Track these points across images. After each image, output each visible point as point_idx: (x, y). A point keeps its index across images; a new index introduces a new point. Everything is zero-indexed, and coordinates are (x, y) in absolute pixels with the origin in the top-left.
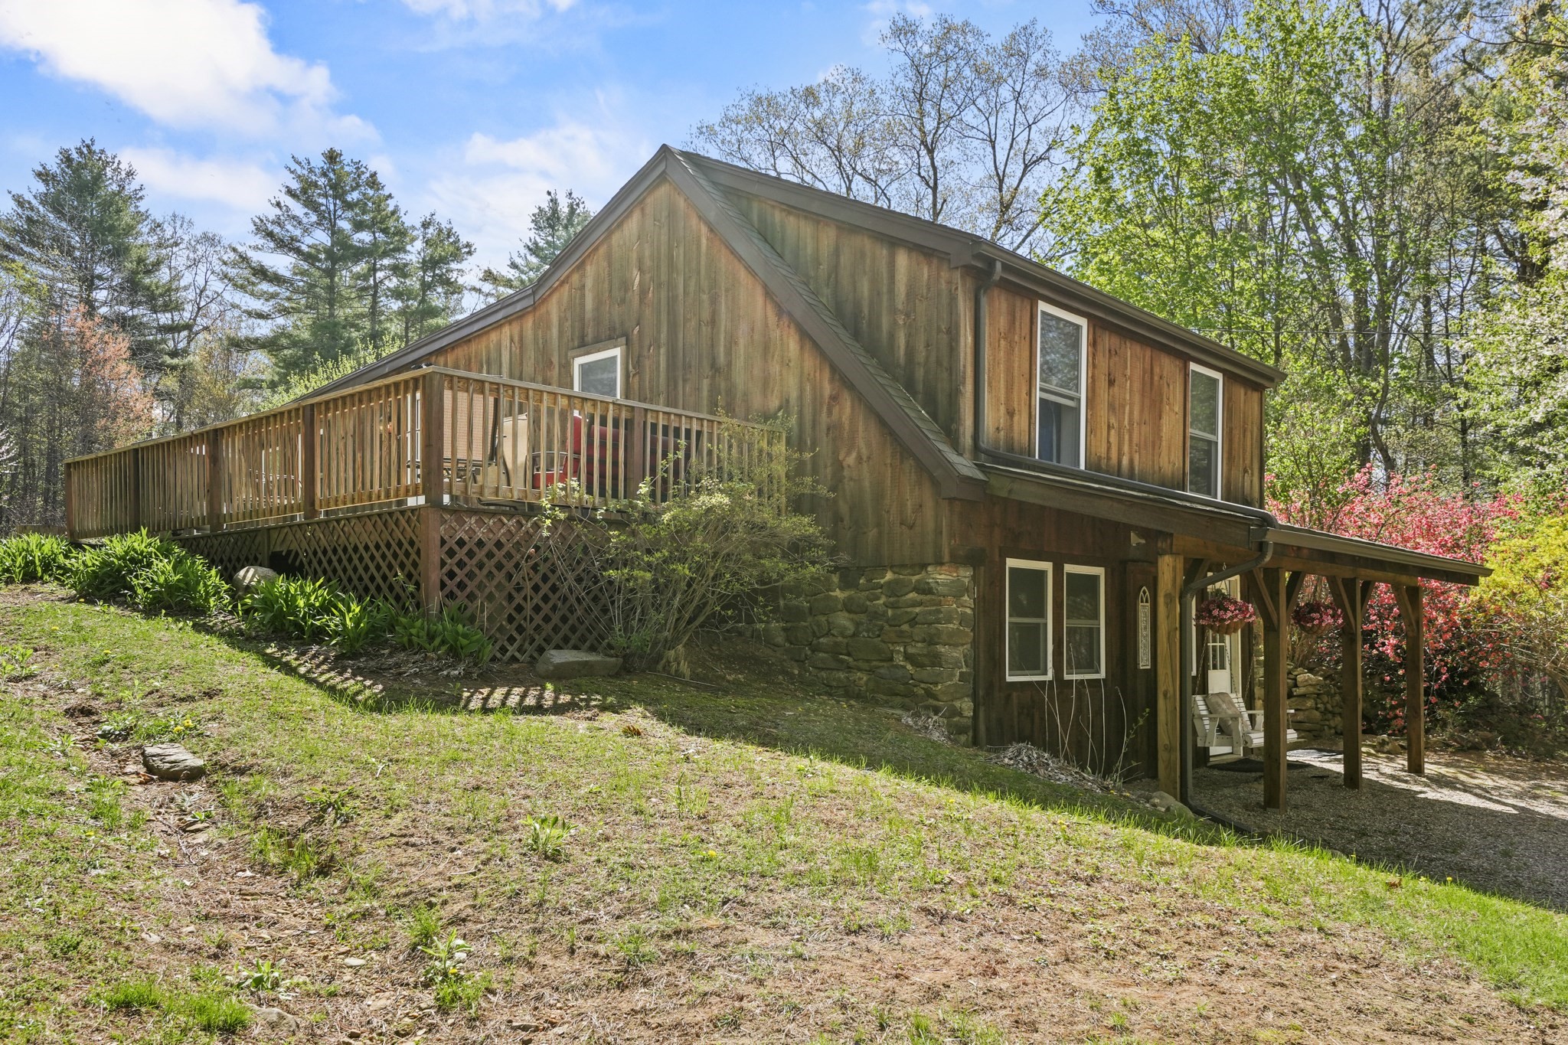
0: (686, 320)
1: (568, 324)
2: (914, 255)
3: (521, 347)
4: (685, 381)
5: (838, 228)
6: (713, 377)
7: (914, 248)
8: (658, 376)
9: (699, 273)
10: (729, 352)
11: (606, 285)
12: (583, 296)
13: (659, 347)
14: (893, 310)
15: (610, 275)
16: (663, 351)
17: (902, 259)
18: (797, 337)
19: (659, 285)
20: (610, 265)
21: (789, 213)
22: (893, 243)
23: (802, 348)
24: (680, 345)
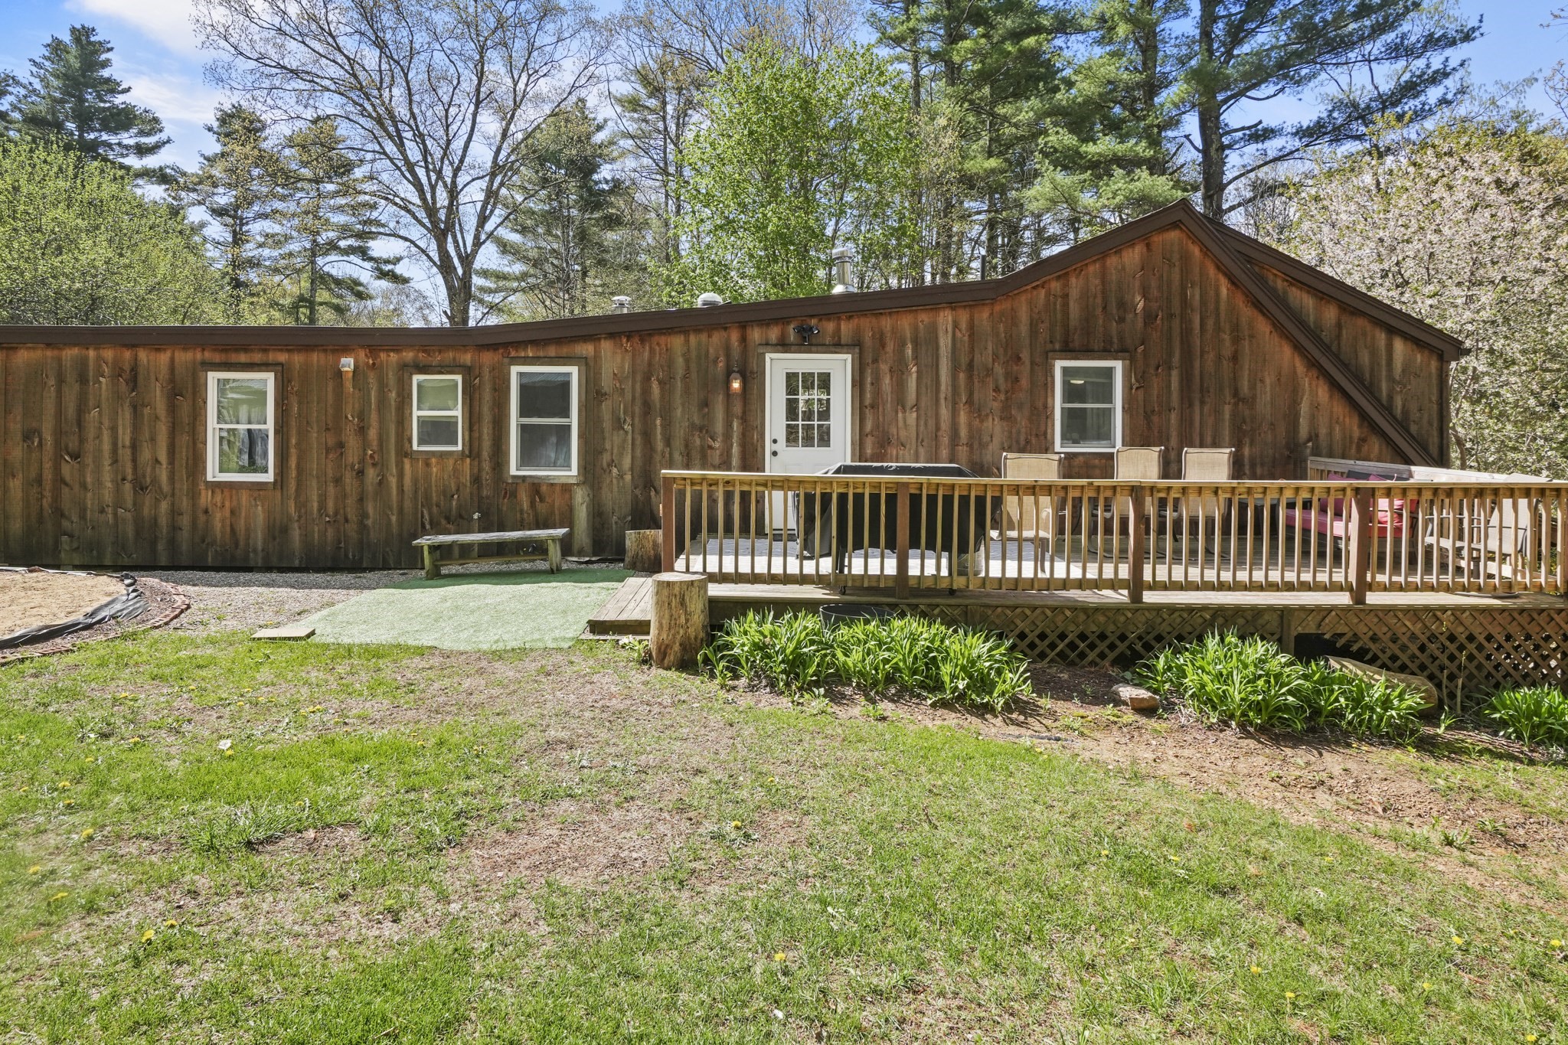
0: (1202, 353)
1: (1043, 328)
2: (1409, 344)
3: (971, 336)
4: (1202, 403)
5: (1340, 307)
6: (1236, 404)
7: (1406, 337)
8: (1169, 392)
9: (1218, 315)
10: (1253, 387)
11: (1099, 300)
12: (1066, 305)
13: (1170, 368)
14: (1391, 378)
15: (1104, 292)
16: (1175, 374)
17: (1399, 345)
18: (1326, 388)
19: (1171, 316)
20: (1103, 283)
21: (1291, 284)
22: (1392, 331)
23: (1331, 397)
24: (1197, 372)
